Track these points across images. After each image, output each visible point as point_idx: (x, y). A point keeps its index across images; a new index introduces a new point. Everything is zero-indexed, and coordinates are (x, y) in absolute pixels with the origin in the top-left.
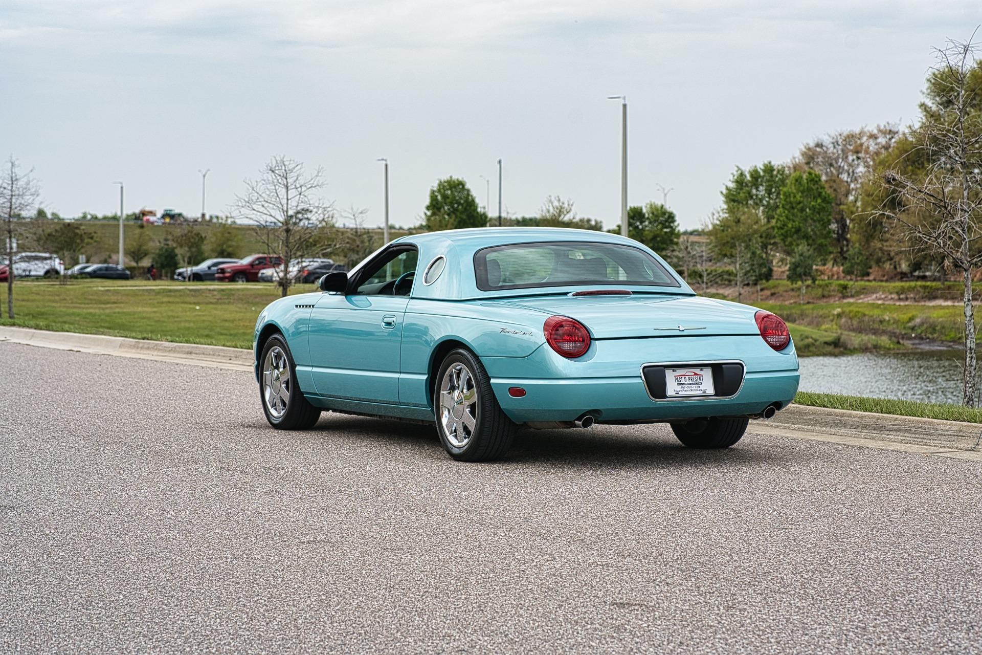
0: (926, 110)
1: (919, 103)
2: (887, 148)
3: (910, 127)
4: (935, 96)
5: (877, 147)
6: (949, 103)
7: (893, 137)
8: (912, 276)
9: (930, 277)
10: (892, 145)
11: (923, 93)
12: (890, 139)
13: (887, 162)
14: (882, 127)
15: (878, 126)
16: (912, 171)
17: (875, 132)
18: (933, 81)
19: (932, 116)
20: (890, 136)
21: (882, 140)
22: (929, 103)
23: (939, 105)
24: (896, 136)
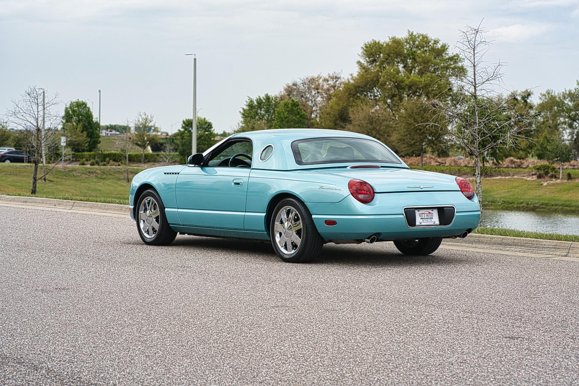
0: (361, 66)
1: (357, 61)
2: (334, 87)
3: (351, 75)
4: (366, 57)
5: (328, 86)
6: (374, 61)
10: (337, 85)
11: (359, 55)
13: (338, 95)
14: (331, 75)
15: (329, 74)
16: (353, 100)
17: (327, 77)
18: (365, 48)
19: (364, 69)
20: (336, 80)
21: (331, 82)
22: (362, 61)
23: (368, 62)
24: (339, 80)
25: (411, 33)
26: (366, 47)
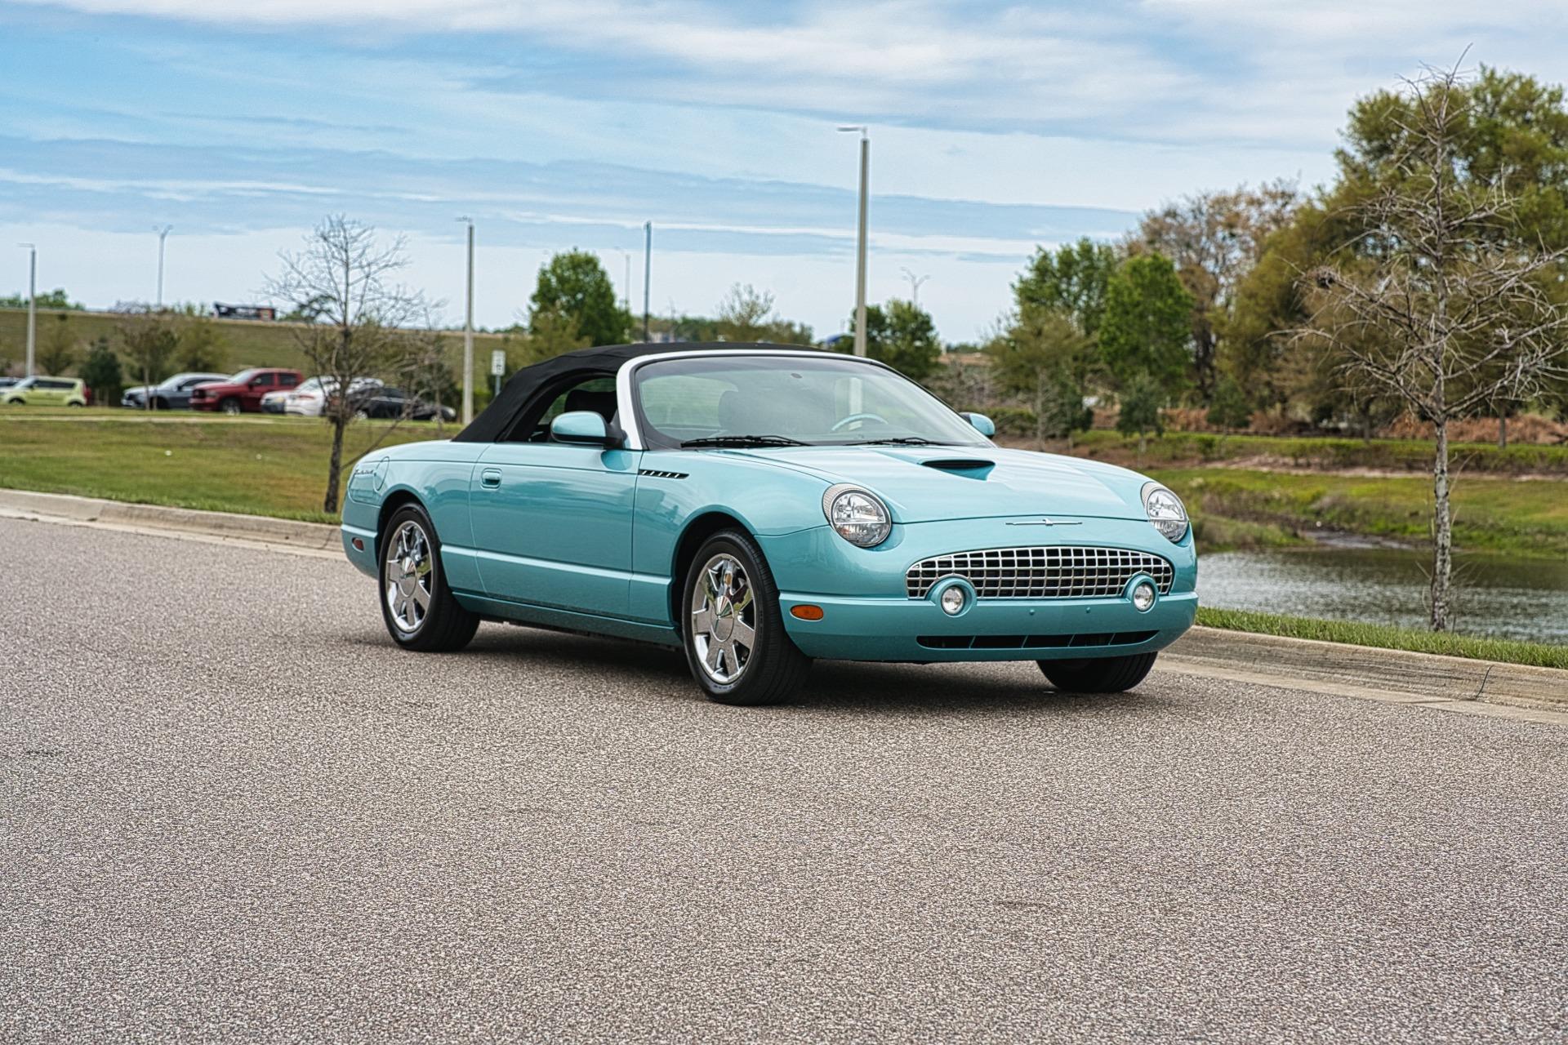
0: (1346, 163)
1: (1335, 150)
2: (1276, 220)
3: (1319, 188)
4: (1360, 139)
5: (1261, 219)
6: (1384, 150)
7: (1287, 203)
8: (1317, 428)
9: (1346, 430)
10: (1287, 216)
11: (1342, 134)
12: (1284, 205)
13: (1280, 243)
14: (1270, 187)
15: (1264, 185)
17: (1258, 194)
18: (1358, 115)
19: (1355, 171)
20: (1284, 201)
21: (1269, 208)
22: (1351, 150)
23: (1366, 153)
24: (1293, 201)
25: (1488, 73)
26: (1363, 110)
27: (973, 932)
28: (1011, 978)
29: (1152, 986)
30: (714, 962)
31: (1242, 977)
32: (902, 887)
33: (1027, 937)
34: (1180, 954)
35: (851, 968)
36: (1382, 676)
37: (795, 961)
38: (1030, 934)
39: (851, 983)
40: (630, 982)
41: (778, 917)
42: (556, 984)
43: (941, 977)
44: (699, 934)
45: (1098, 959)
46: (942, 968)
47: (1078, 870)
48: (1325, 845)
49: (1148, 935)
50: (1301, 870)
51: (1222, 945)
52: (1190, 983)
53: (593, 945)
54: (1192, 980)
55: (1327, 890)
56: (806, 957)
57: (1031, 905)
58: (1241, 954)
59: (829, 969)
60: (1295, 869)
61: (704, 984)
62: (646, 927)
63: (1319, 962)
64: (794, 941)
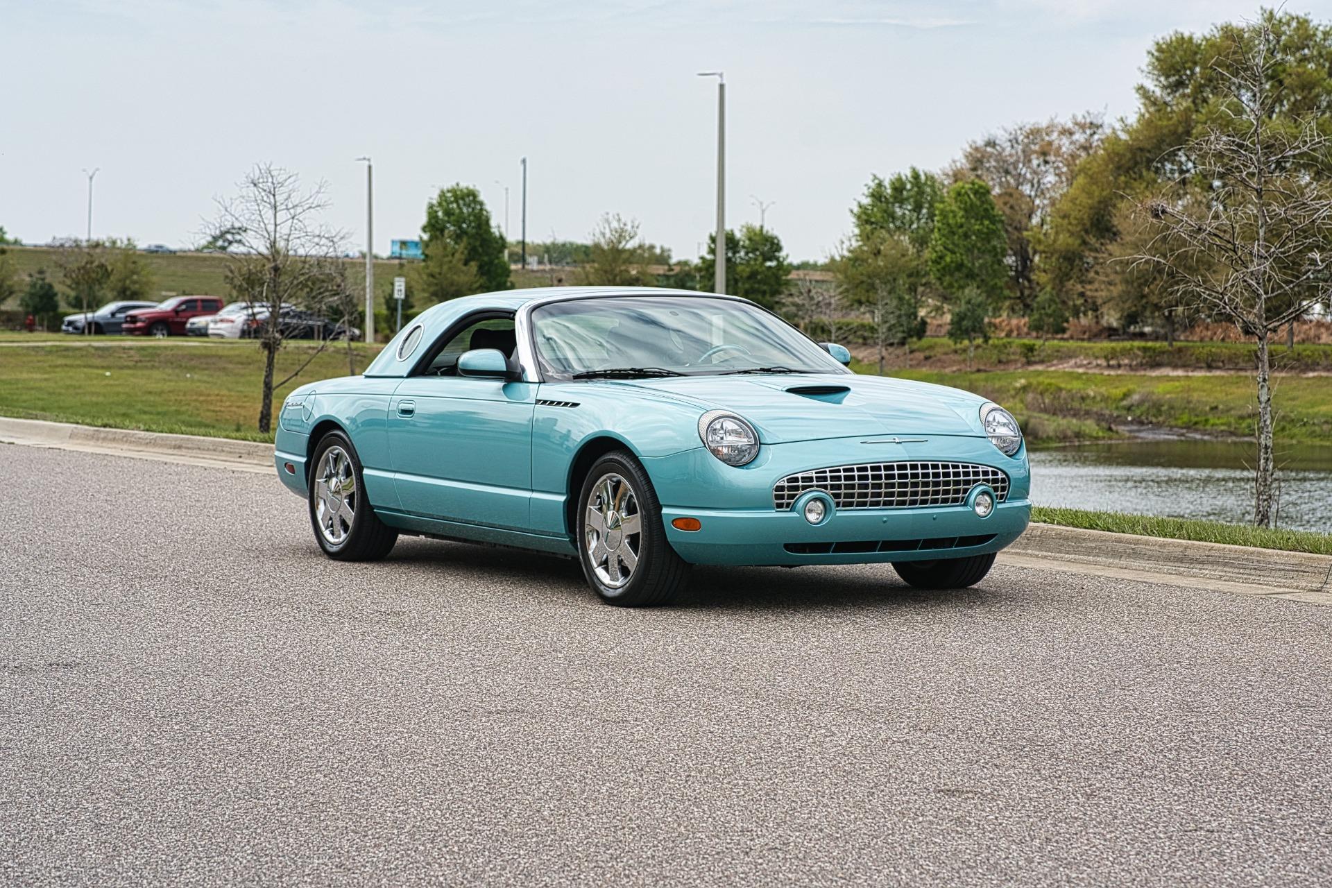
0: (1146, 97)
1: (1136, 85)
2: (1086, 148)
3: (1122, 120)
4: (1159, 76)
5: (1072, 147)
6: (1180, 84)
7: (1095, 133)
8: (1125, 332)
10: (1095, 144)
11: (1142, 71)
12: (1092, 135)
13: (1090, 169)
14: (1080, 119)
15: (1074, 117)
16: (1126, 183)
17: (1070, 125)
18: (1156, 54)
19: (1154, 104)
20: (1092, 131)
21: (1080, 137)
22: (1150, 85)
23: (1164, 87)
24: (1100, 131)
26: (1160, 50)
27: (921, 819)
28: (963, 862)
29: (1089, 867)
30: (698, 851)
31: (1166, 857)
32: (849, 777)
33: (970, 823)
34: (1108, 836)
35: (820, 854)
36: (1236, 570)
37: (769, 849)
38: (972, 820)
39: (822, 869)
40: (627, 872)
41: (746, 808)
42: (562, 875)
43: (901, 862)
44: (679, 825)
45: (1037, 842)
46: (901, 854)
47: (1003, 758)
48: (1218, 731)
49: (1076, 818)
50: (1200, 755)
51: (1143, 826)
52: (1122, 864)
53: (587, 837)
54: (1123, 860)
55: (1226, 772)
56: (778, 845)
57: (967, 792)
58: (1162, 835)
59: (800, 856)
60: (1194, 754)
61: (693, 873)
62: (631, 819)
63: (1232, 841)
64: (764, 831)
